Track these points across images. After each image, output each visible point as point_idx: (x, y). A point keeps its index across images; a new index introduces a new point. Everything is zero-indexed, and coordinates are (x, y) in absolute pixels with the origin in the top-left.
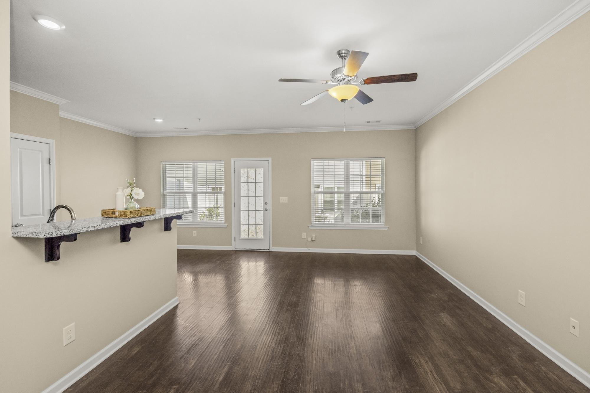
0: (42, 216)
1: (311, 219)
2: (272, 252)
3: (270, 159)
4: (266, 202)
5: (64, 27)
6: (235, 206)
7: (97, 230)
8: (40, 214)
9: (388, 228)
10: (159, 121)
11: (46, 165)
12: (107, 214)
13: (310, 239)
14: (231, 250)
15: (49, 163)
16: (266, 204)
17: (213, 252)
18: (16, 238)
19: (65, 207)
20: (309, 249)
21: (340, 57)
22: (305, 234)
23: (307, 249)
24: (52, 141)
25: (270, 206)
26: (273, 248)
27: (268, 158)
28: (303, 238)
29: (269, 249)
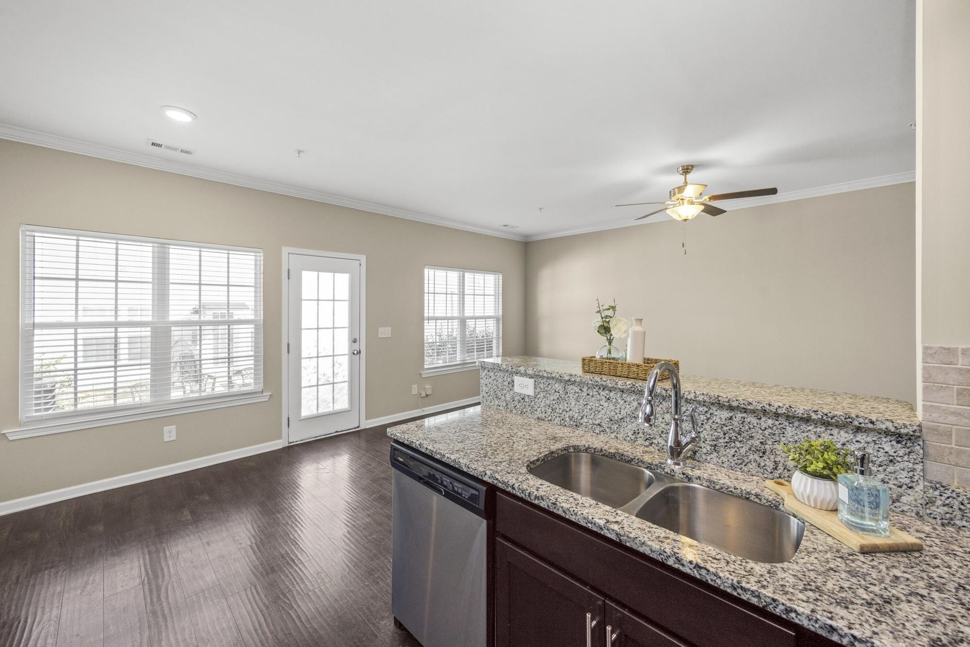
2: (364, 429)
3: (363, 258)
6: (288, 351)
13: (424, 394)
14: (281, 447)
16: (354, 341)
20: (423, 409)
22: (416, 386)
23: (420, 410)
25: (360, 347)
26: (366, 422)
27: (360, 256)
28: (413, 393)
29: (358, 427)
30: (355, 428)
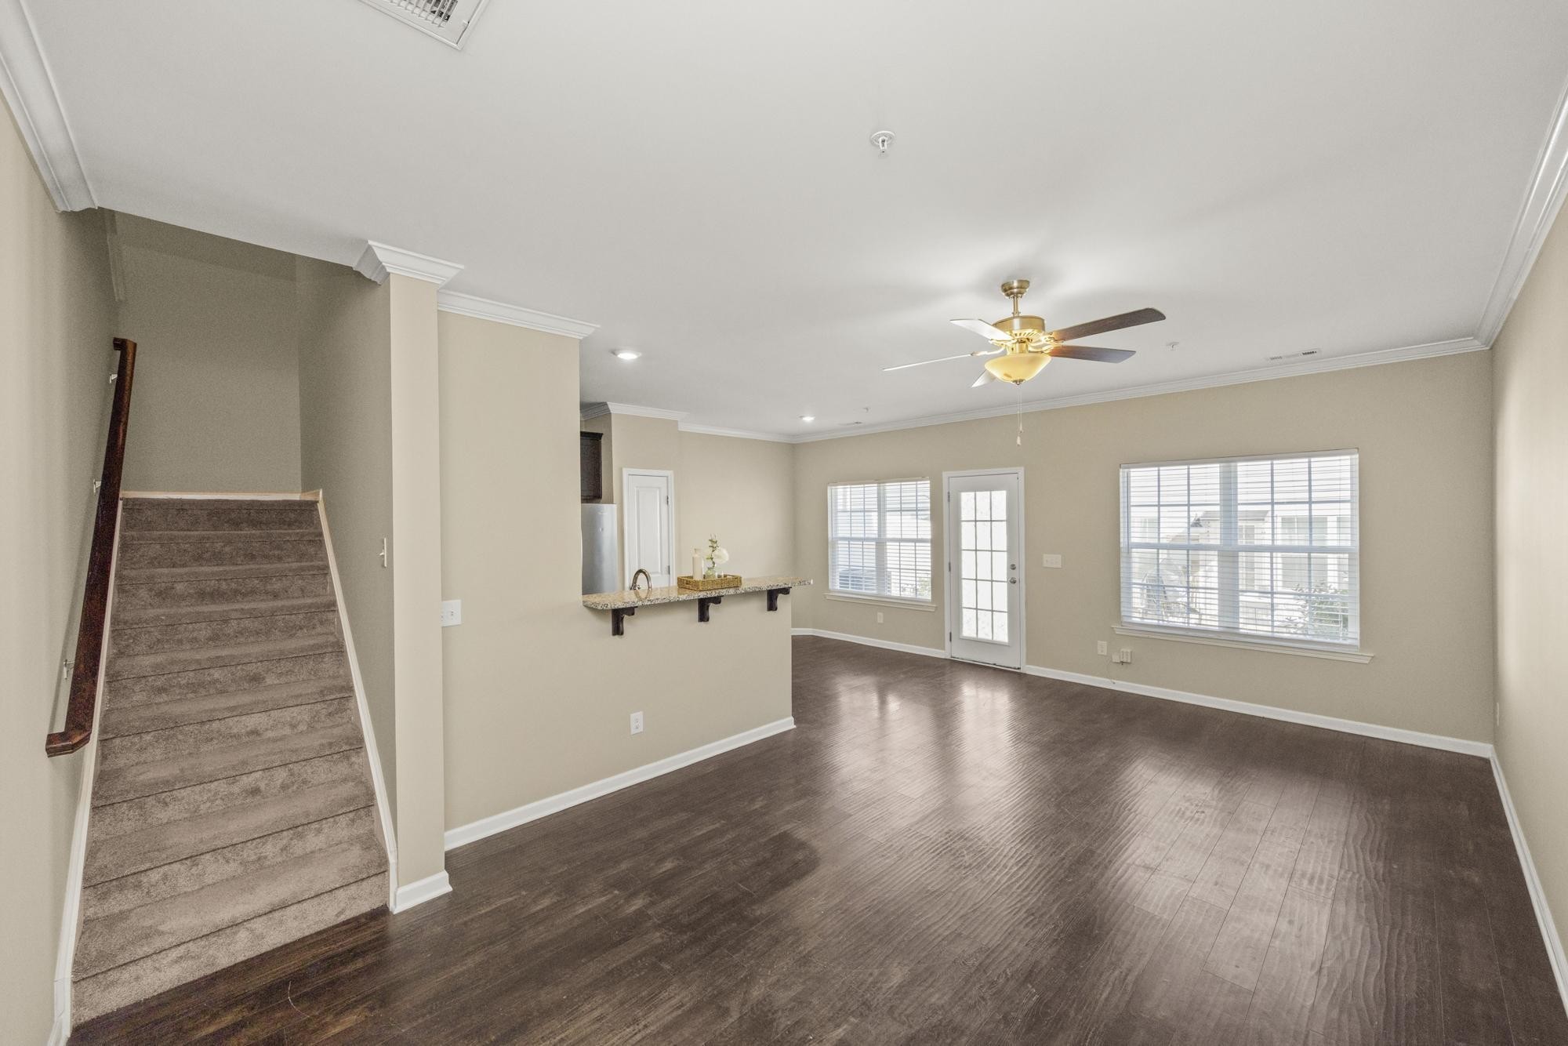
0: (660, 575)
1: (1119, 611)
2: (1025, 674)
3: (1021, 471)
4: (1013, 565)
5: (640, 354)
6: (950, 570)
7: (654, 605)
8: (657, 573)
9: (1370, 658)
10: (808, 419)
11: (664, 506)
12: (684, 583)
13: (1116, 658)
14: (943, 657)
15: (666, 502)
16: (1013, 567)
17: (907, 657)
18: (586, 606)
19: (644, 573)
20: (1115, 681)
21: (1008, 295)
22: (1105, 643)
23: (1108, 680)
24: (670, 473)
25: (1020, 574)
26: (1028, 666)
27: (1018, 468)
28: (1099, 652)
29: (1019, 669)
30: (1015, 668)
